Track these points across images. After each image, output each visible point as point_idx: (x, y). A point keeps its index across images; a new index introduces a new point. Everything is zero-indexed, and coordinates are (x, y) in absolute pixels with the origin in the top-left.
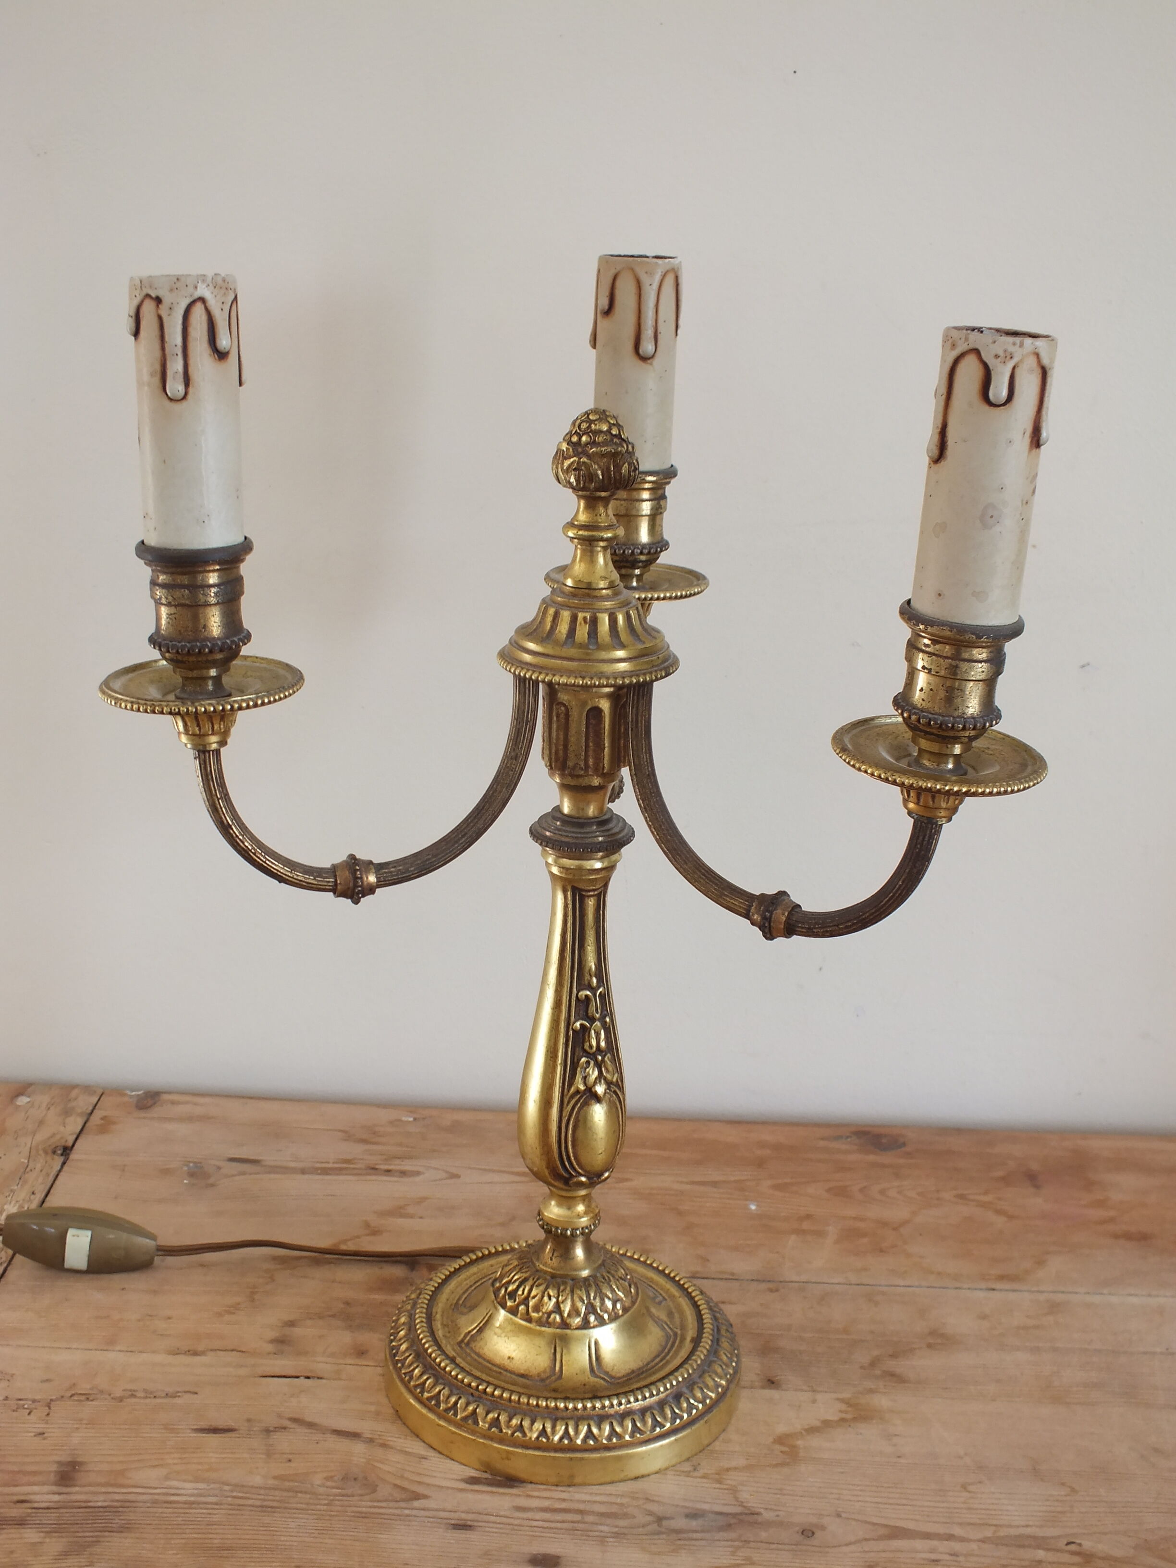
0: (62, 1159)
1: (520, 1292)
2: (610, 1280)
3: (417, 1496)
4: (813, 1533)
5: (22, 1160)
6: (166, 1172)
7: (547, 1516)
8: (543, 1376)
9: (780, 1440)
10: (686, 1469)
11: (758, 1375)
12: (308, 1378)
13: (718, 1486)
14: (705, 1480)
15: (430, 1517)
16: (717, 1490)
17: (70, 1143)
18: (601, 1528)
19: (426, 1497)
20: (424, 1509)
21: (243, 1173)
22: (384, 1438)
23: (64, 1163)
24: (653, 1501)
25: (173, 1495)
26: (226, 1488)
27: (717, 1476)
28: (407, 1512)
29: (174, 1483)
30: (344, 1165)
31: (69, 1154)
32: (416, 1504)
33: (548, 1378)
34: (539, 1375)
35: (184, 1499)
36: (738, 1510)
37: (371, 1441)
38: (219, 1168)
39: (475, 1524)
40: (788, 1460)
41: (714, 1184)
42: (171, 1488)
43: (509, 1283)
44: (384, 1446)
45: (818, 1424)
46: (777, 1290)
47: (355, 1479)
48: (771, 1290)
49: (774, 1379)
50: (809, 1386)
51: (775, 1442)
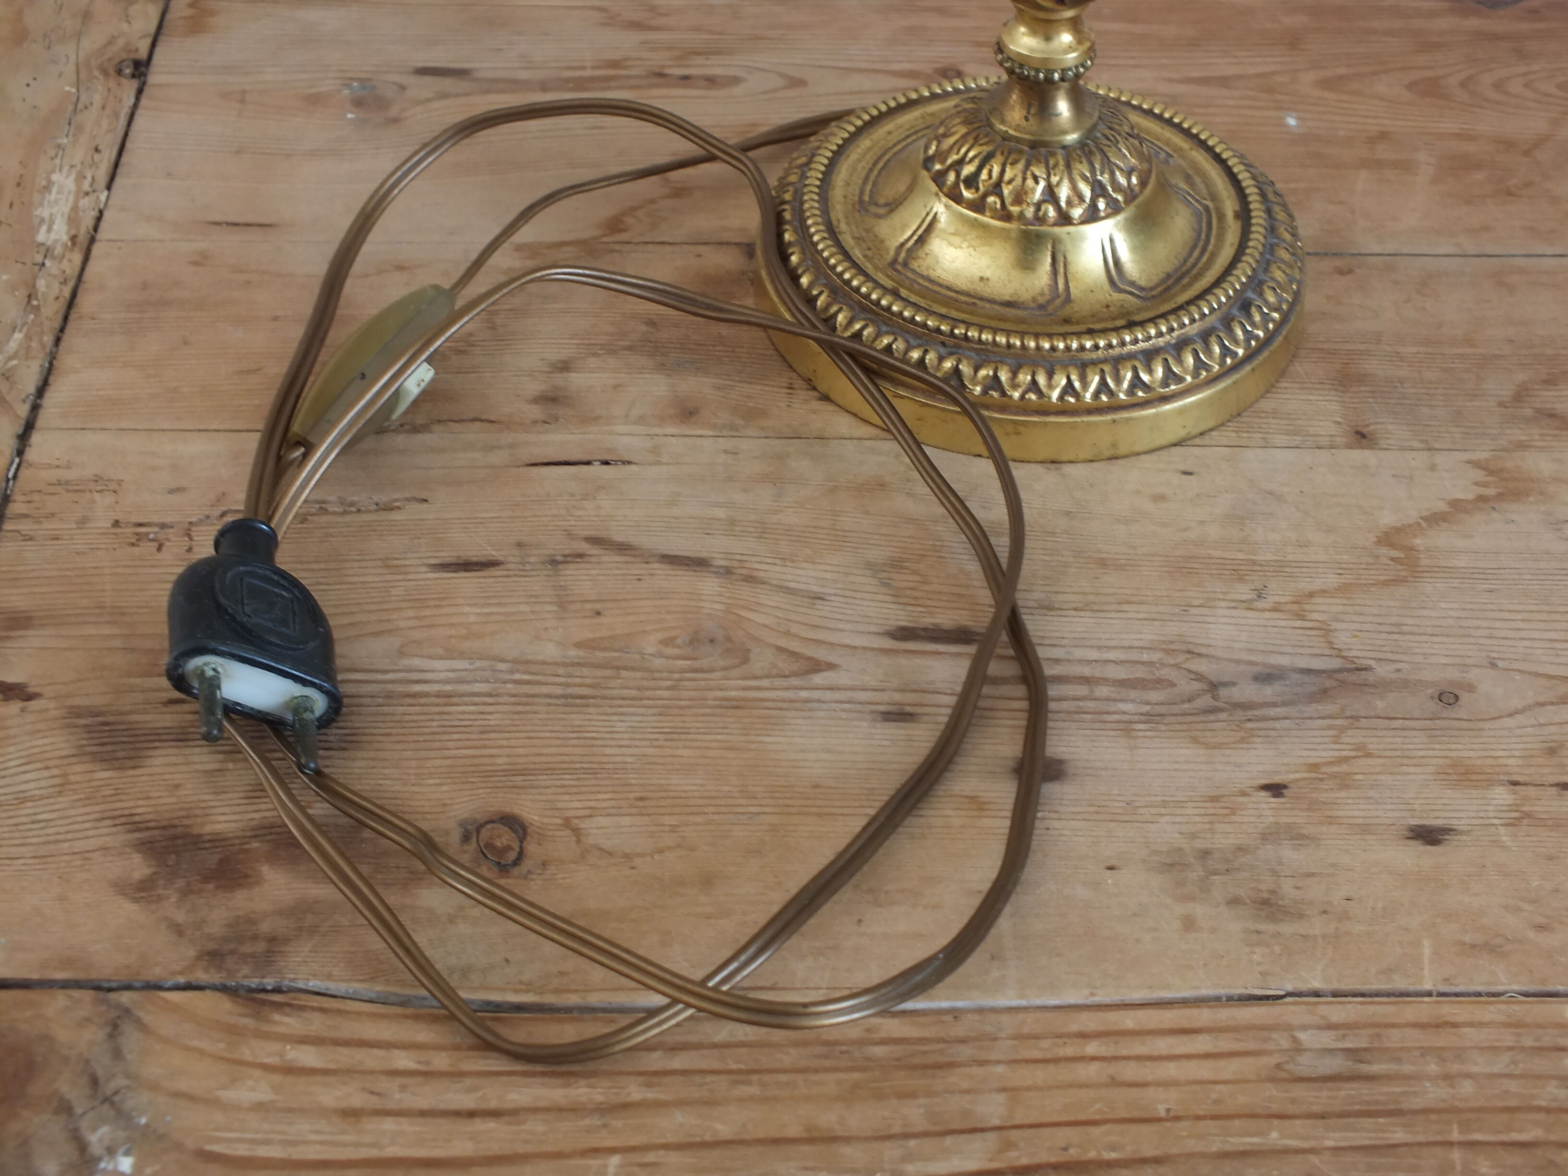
0: (134, 84)
1: (984, 175)
2: (1118, 142)
3: (816, 666)
4: (1457, 697)
5: (68, 88)
6: (314, 101)
8: (1041, 300)
9: (1388, 538)
10: (1244, 597)
11: (1339, 423)
12: (606, 463)
13: (1298, 623)
14: (1276, 615)
15: (843, 702)
16: (1299, 631)
17: (143, 54)
18: (1122, 706)
19: (831, 666)
20: (831, 689)
21: (444, 96)
22: (747, 565)
23: (140, 92)
24: (1200, 655)
25: (417, 682)
26: (502, 666)
27: (1295, 607)
28: (804, 694)
29: (416, 662)
30: (611, 72)
31: (144, 75)
32: (818, 679)
33: (1049, 302)
34: (1034, 299)
35: (436, 688)
36: (1335, 663)
37: (728, 571)
38: (403, 88)
39: (918, 710)
40: (1403, 573)
41: (1223, 82)
42: (411, 671)
43: (961, 162)
44: (750, 579)
45: (1442, 507)
46: (1350, 271)
47: (711, 641)
48: (1341, 272)
49: (1364, 430)
50: (1421, 441)
51: (1379, 542)
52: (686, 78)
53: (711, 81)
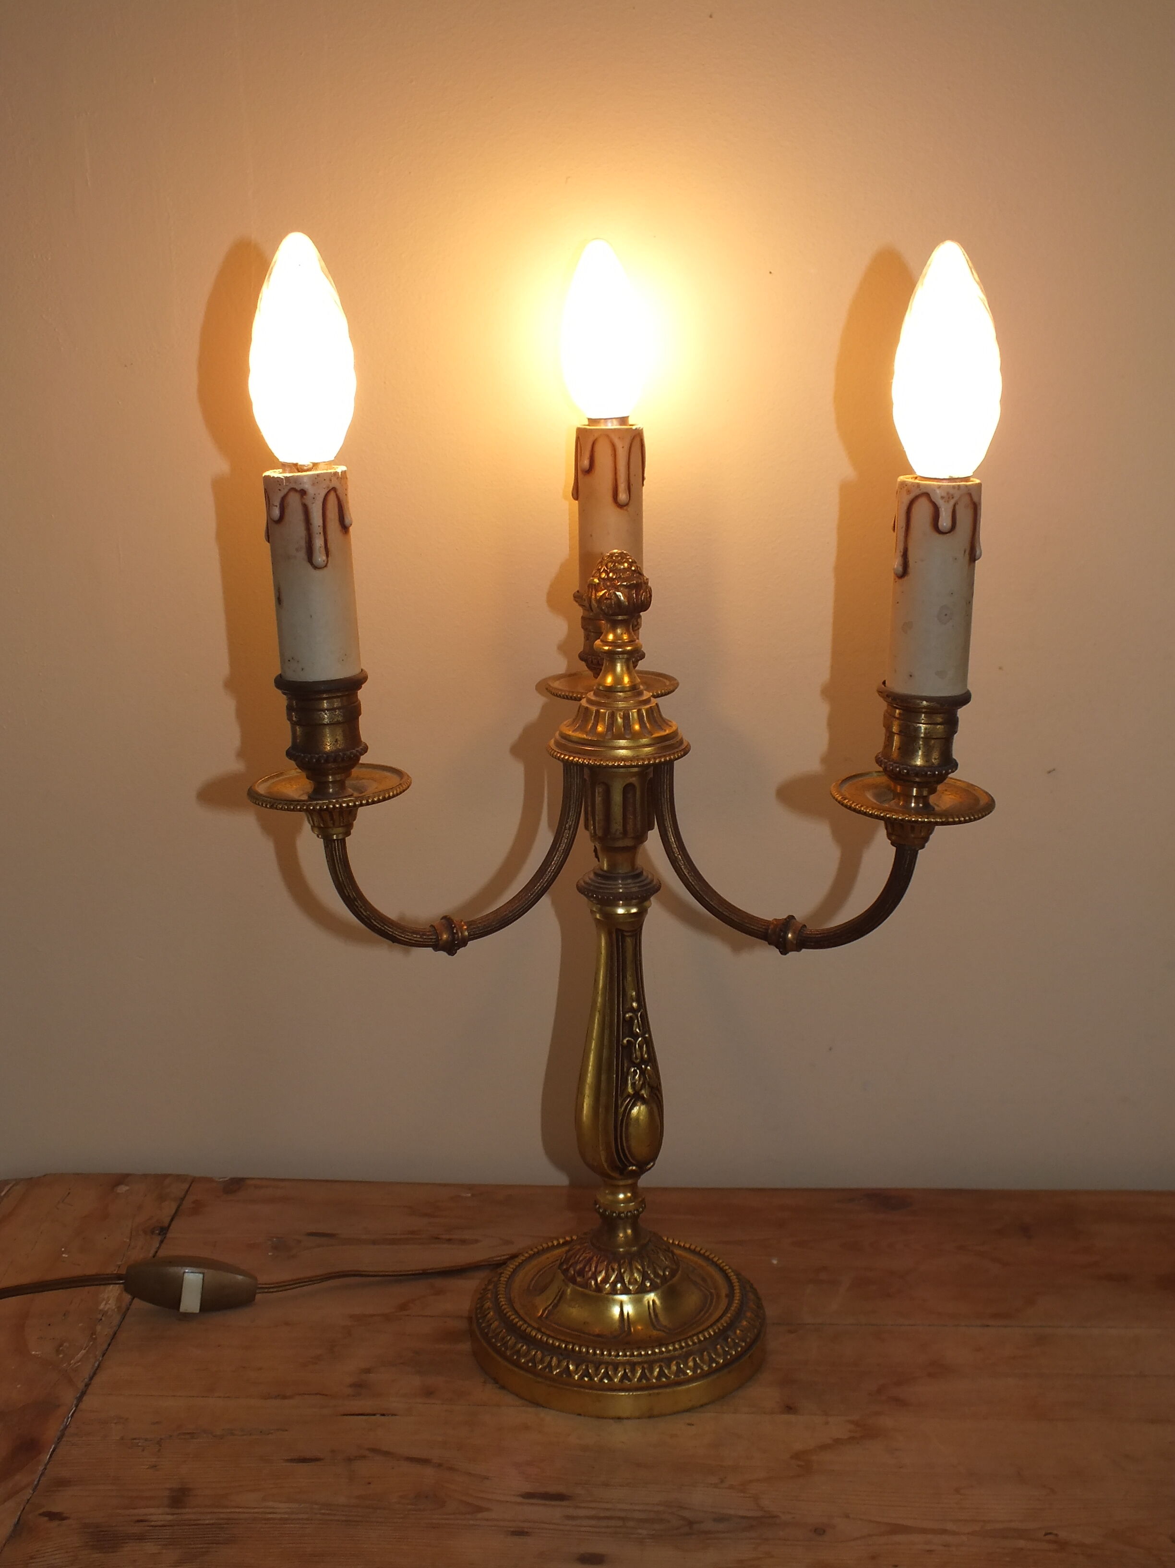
0: (159, 1238)
3: (480, 1509)
4: (824, 1531)
5: (125, 1240)
6: (252, 1247)
7: (593, 1522)
8: (615, 1334)
9: (797, 1456)
10: (714, 1482)
11: (778, 1402)
12: (383, 1415)
13: (742, 1495)
14: (730, 1490)
15: (491, 1526)
16: (741, 1498)
17: (166, 1224)
18: (640, 1531)
19: (488, 1510)
20: (487, 1520)
21: (322, 1245)
22: (450, 1462)
23: (162, 1242)
24: (685, 1508)
25: (270, 1513)
26: (316, 1507)
27: (741, 1487)
28: (471, 1522)
29: (271, 1504)
30: (410, 1236)
31: (166, 1234)
32: (480, 1516)
33: (619, 1335)
34: (611, 1333)
35: (279, 1516)
36: (759, 1514)
37: (440, 1465)
38: (299, 1242)
39: (531, 1530)
40: (803, 1473)
41: (740, 1243)
42: (267, 1508)
44: (451, 1469)
45: (830, 1442)
46: (795, 1332)
47: (427, 1497)
48: (790, 1332)
49: (792, 1406)
50: (822, 1411)
51: (792, 1457)
52: (449, 1240)
53: (463, 1242)
